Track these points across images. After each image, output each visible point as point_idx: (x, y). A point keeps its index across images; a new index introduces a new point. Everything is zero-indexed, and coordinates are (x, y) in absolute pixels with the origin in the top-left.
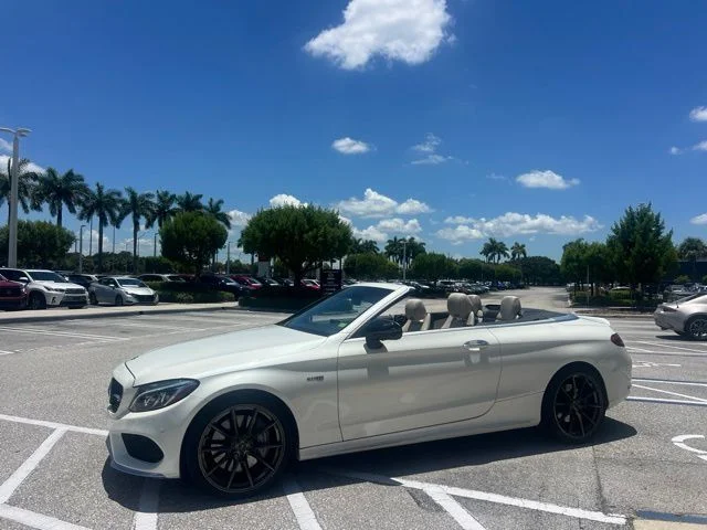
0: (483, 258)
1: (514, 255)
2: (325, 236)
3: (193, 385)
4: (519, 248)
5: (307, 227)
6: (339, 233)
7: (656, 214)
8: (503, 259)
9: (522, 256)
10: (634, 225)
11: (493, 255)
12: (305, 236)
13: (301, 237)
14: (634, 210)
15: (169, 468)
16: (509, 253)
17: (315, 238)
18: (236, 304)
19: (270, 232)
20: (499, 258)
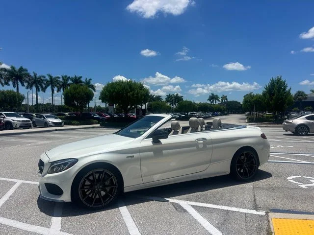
0: (209, 102)
1: (222, 100)
2: (137, 94)
3: (76, 161)
4: (224, 97)
5: (129, 90)
6: (144, 93)
7: (284, 81)
8: (218, 102)
9: (226, 101)
10: (274, 86)
11: (213, 101)
12: (129, 94)
13: (127, 95)
14: (274, 79)
15: (66, 197)
17: (133, 95)
18: (99, 125)
19: (113, 93)
20: (216, 102)
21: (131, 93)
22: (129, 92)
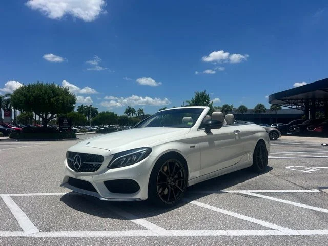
0: (125, 115)
1: (139, 115)
2: (63, 99)
3: (149, 150)
4: (141, 111)
9: (142, 114)
11: (130, 114)
12: (52, 100)
13: (49, 99)
15: (142, 194)
16: (137, 113)
17: (57, 101)
20: (132, 115)
21: (55, 98)
22: (53, 98)
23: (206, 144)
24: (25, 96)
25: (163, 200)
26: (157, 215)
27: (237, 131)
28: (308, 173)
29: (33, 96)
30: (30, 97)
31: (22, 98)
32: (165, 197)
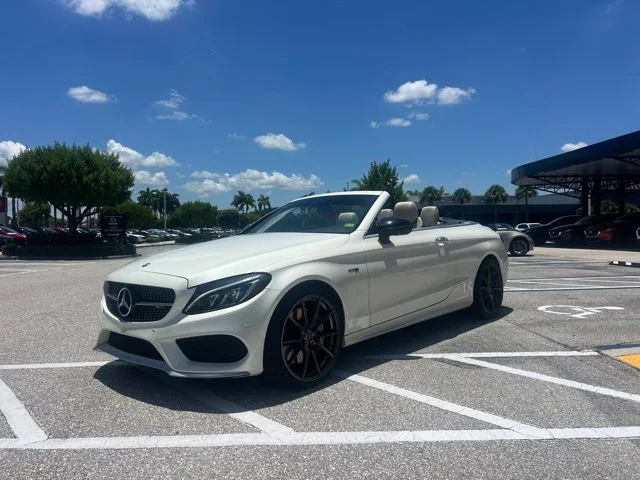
1: (260, 206)
3: (266, 279)
4: (264, 200)
9: (267, 207)
12: (85, 179)
13: (80, 177)
15: (252, 364)
16: (256, 203)
17: (96, 180)
20: (247, 208)
21: (91, 176)
22: (87, 174)
23: (381, 264)
24: (31, 171)
25: (293, 375)
26: (281, 403)
27: (443, 239)
28: (579, 320)
29: (47, 172)
30: (41, 174)
31: (25, 175)
32: (298, 368)
